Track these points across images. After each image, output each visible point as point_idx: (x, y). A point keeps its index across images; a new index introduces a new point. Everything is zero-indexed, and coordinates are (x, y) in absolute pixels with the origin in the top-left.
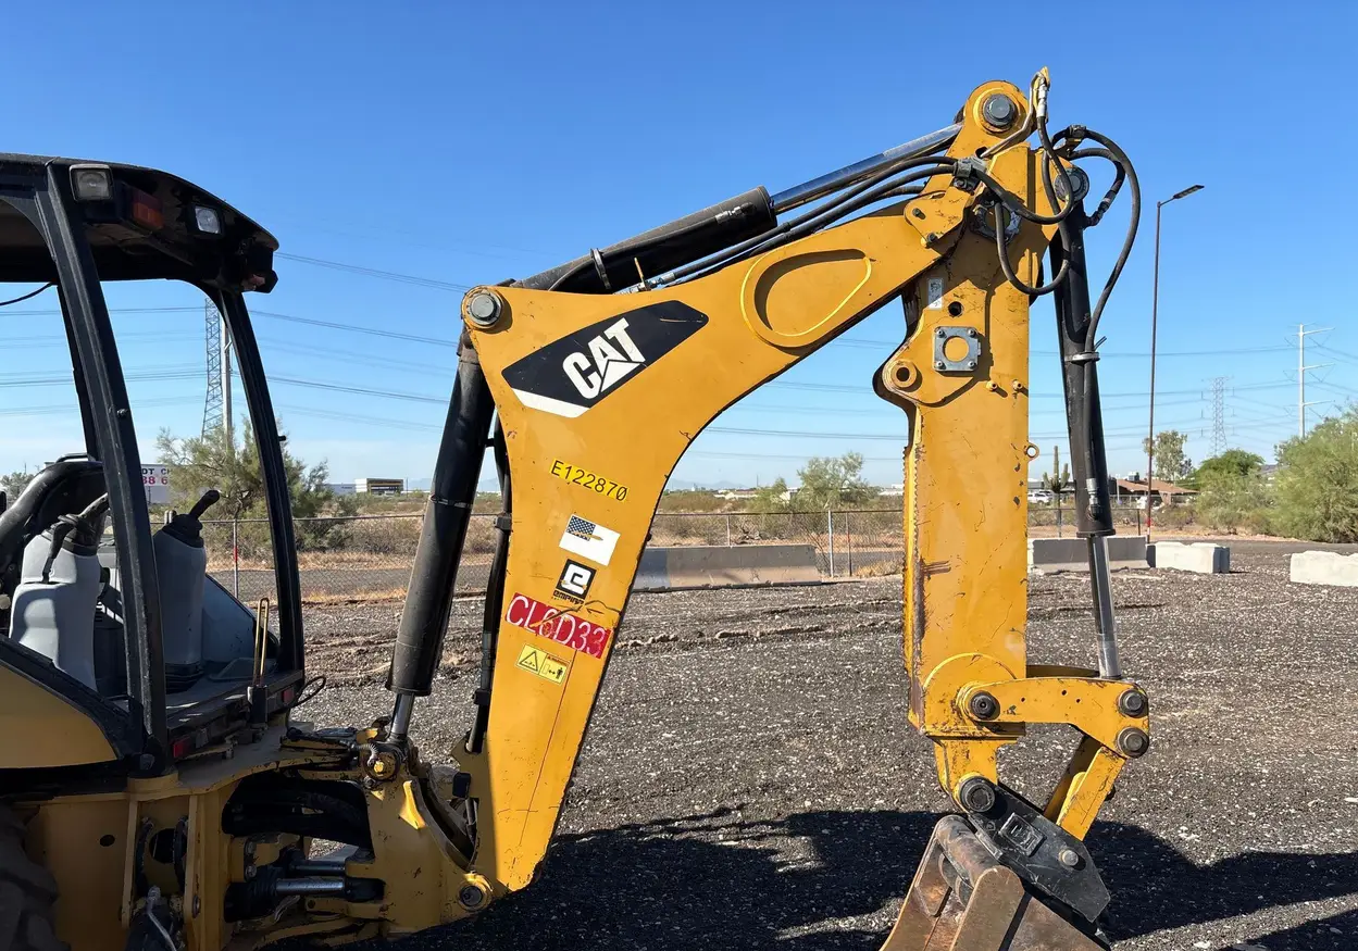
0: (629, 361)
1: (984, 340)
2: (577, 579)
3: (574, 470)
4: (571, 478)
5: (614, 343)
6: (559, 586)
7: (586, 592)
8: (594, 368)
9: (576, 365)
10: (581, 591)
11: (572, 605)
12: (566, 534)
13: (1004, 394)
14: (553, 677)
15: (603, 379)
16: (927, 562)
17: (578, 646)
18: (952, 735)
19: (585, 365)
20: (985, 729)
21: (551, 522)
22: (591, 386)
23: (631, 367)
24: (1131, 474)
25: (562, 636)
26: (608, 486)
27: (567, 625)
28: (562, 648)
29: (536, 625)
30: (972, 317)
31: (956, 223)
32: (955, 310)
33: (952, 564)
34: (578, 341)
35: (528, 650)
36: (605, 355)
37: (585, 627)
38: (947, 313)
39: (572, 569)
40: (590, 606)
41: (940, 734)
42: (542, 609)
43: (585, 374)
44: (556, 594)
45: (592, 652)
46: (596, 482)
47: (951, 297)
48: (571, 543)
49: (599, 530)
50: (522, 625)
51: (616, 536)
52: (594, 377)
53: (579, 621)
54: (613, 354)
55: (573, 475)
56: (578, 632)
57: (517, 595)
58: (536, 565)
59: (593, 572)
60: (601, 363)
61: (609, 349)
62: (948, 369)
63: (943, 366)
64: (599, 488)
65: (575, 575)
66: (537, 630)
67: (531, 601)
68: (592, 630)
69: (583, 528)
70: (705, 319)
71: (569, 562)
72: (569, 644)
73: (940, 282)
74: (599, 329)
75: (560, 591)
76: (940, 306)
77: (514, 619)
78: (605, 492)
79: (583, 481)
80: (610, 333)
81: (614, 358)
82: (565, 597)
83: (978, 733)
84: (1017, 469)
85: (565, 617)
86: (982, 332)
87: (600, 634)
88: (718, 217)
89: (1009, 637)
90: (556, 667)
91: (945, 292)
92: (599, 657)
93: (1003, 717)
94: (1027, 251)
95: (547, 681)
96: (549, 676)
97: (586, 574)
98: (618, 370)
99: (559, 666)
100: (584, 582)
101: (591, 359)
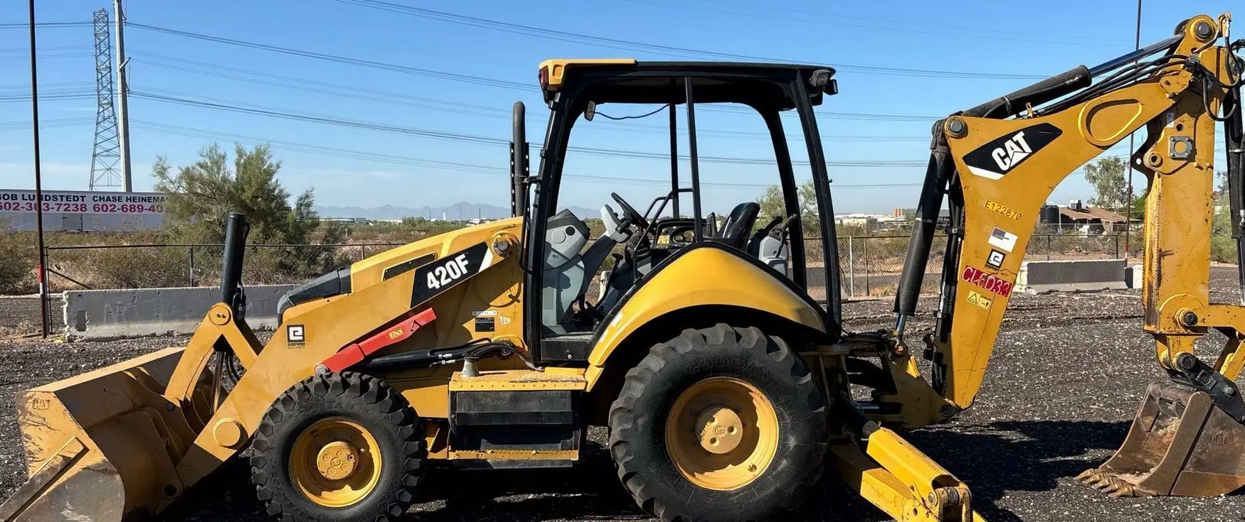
0: (1024, 152)
1: (1193, 142)
2: (996, 259)
3: (996, 205)
4: (994, 210)
5: (1017, 143)
6: (988, 262)
7: (1001, 265)
8: (1007, 155)
9: (999, 154)
10: (998, 265)
11: (994, 271)
12: (992, 237)
13: (1201, 169)
14: (984, 306)
15: (1011, 161)
16: (1163, 251)
17: (996, 291)
18: (1173, 333)
19: (1003, 154)
20: (1189, 331)
21: (984, 230)
22: (1005, 164)
23: (1025, 155)
24: (1072, 202)
25: (989, 287)
26: (1012, 213)
27: (992, 280)
28: (991, 294)
29: (976, 281)
30: (1187, 132)
31: (1185, 87)
32: (1179, 128)
33: (1175, 251)
34: (1000, 143)
35: (972, 293)
36: (1012, 149)
37: (1000, 282)
38: (1176, 130)
39: (995, 254)
40: (1003, 272)
41: (1166, 333)
42: (979, 273)
43: (1003, 158)
44: (986, 266)
45: (1003, 294)
46: (1007, 211)
47: (1178, 121)
48: (994, 241)
49: (1007, 235)
50: (969, 281)
51: (1015, 238)
52: (1007, 160)
53: (997, 279)
54: (1017, 149)
55: (996, 208)
56: (997, 284)
57: (967, 266)
58: (976, 252)
59: (1004, 255)
60: (1010, 153)
61: (1014, 146)
62: (1176, 156)
63: (1174, 156)
64: (1008, 214)
65: (996, 256)
66: (977, 283)
67: (974, 269)
68: (1003, 284)
69: (1000, 234)
70: (1061, 132)
71: (993, 250)
72: (992, 290)
73: (1173, 114)
74: (1009, 137)
75: (989, 265)
76: (1172, 126)
77: (966, 278)
78: (1011, 216)
79: (1000, 211)
80: (1015, 138)
81: (1017, 151)
82: (990, 267)
83: (1185, 333)
84: (1207, 205)
85: (990, 277)
86: (1193, 139)
87: (1007, 285)
88: (1067, 82)
89: (1201, 286)
90: (985, 301)
91: (1176, 118)
92: (1006, 296)
93: (1199, 324)
94: (1215, 99)
95: (981, 308)
96: (982, 305)
97: (1001, 256)
98: (1019, 157)
99: (987, 301)
100: (1000, 260)
101: (1006, 151)
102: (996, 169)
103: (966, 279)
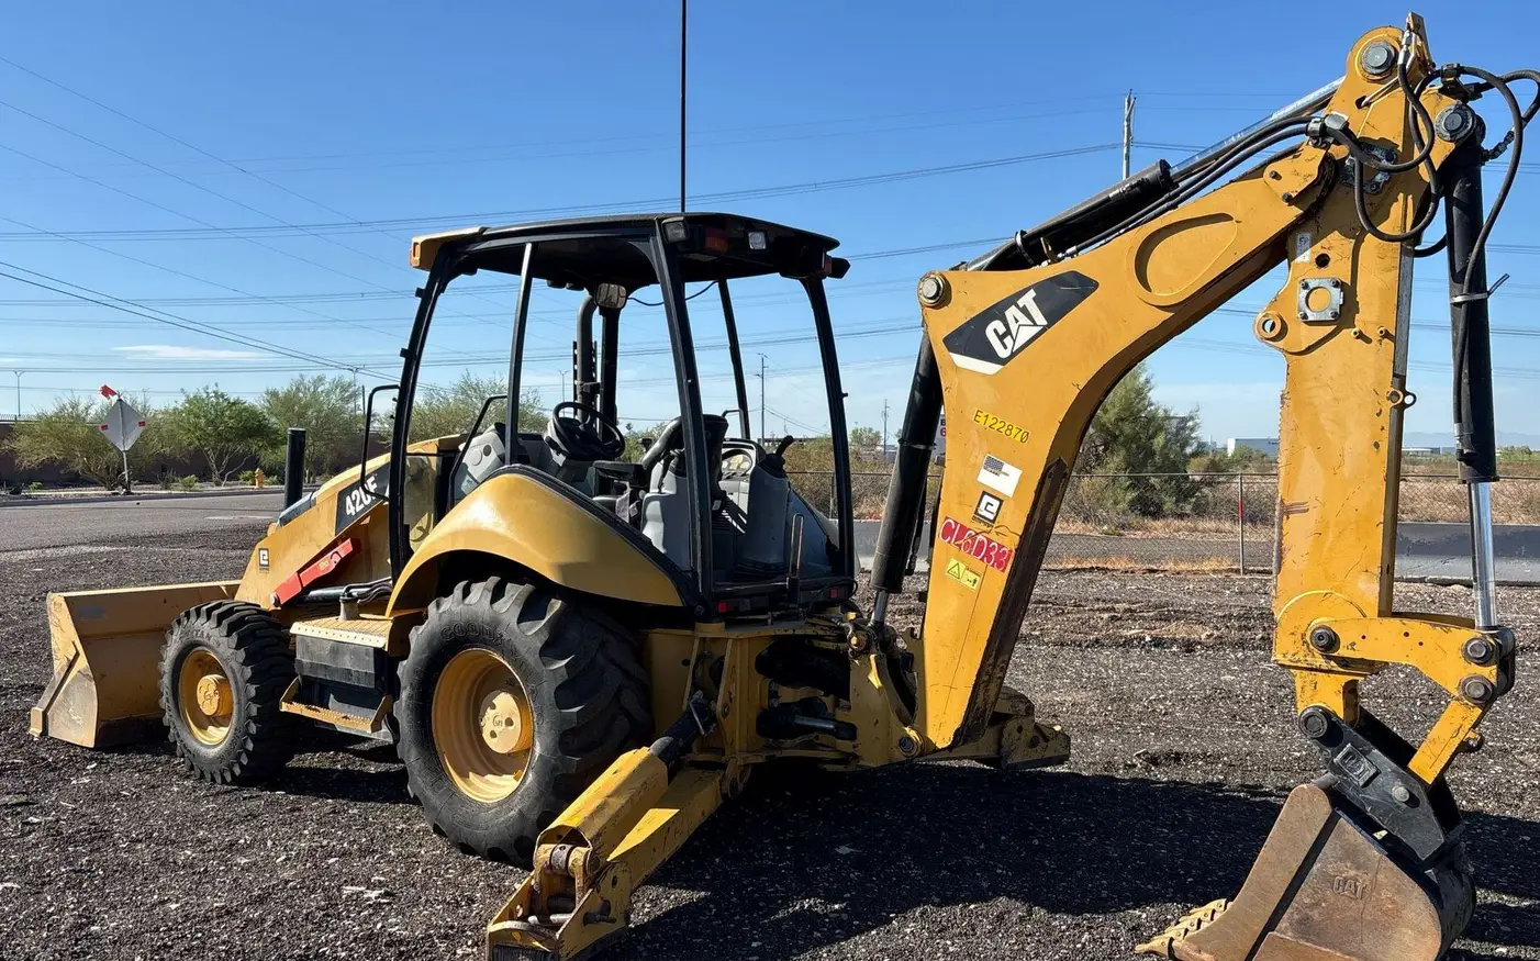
0: (1035, 324)
1: (1348, 290)
2: (989, 507)
3: (991, 417)
4: (987, 425)
5: (1024, 311)
6: (976, 512)
7: (995, 518)
8: (1008, 332)
9: (995, 331)
10: (992, 517)
11: (985, 528)
12: (983, 471)
13: (1368, 341)
14: (970, 585)
15: (1014, 341)
16: (1287, 503)
17: (989, 562)
18: (1299, 665)
19: (1002, 330)
20: (1333, 663)
21: (972, 460)
22: (1005, 347)
23: (1036, 330)
25: (977, 553)
26: (1014, 431)
27: (981, 543)
28: (976, 562)
29: (959, 542)
30: (1340, 268)
31: (1310, 180)
32: (1322, 261)
33: (1310, 505)
34: (997, 312)
35: (953, 562)
36: (1017, 321)
37: (994, 547)
38: (1315, 266)
39: (986, 499)
40: (997, 530)
41: (1288, 663)
42: (964, 529)
43: (1001, 338)
44: (974, 518)
45: (998, 567)
46: (1006, 428)
47: (1318, 249)
48: (986, 478)
49: (1006, 468)
50: (949, 542)
51: (1019, 472)
52: (1008, 340)
53: (990, 541)
54: (1023, 320)
55: (990, 421)
56: (989, 550)
57: (947, 518)
58: (961, 495)
59: (1001, 502)
60: (1014, 328)
61: (1020, 315)
62: (1310, 318)
63: (1305, 317)
64: (1008, 432)
65: (988, 503)
66: (959, 546)
67: (956, 523)
68: (999, 549)
69: (995, 466)
70: (1096, 285)
71: (984, 493)
72: (982, 559)
73: (1308, 236)
74: (1012, 300)
75: (978, 517)
76: (1307, 259)
77: (944, 537)
78: (1012, 436)
79: (996, 427)
80: (1021, 302)
81: (1023, 323)
82: (980, 522)
83: (1325, 666)
84: (1378, 415)
85: (980, 537)
86: (1348, 282)
87: (1004, 552)
88: (1111, 195)
89: (1364, 576)
90: (972, 577)
91: (1314, 243)
92: (1003, 571)
93: (1343, 652)
94: (1401, 196)
95: (967, 589)
96: (968, 583)
97: (996, 503)
98: (1025, 334)
99: (974, 577)
100: (994, 509)
101: (1007, 325)
102: (990, 356)
103: (945, 539)
